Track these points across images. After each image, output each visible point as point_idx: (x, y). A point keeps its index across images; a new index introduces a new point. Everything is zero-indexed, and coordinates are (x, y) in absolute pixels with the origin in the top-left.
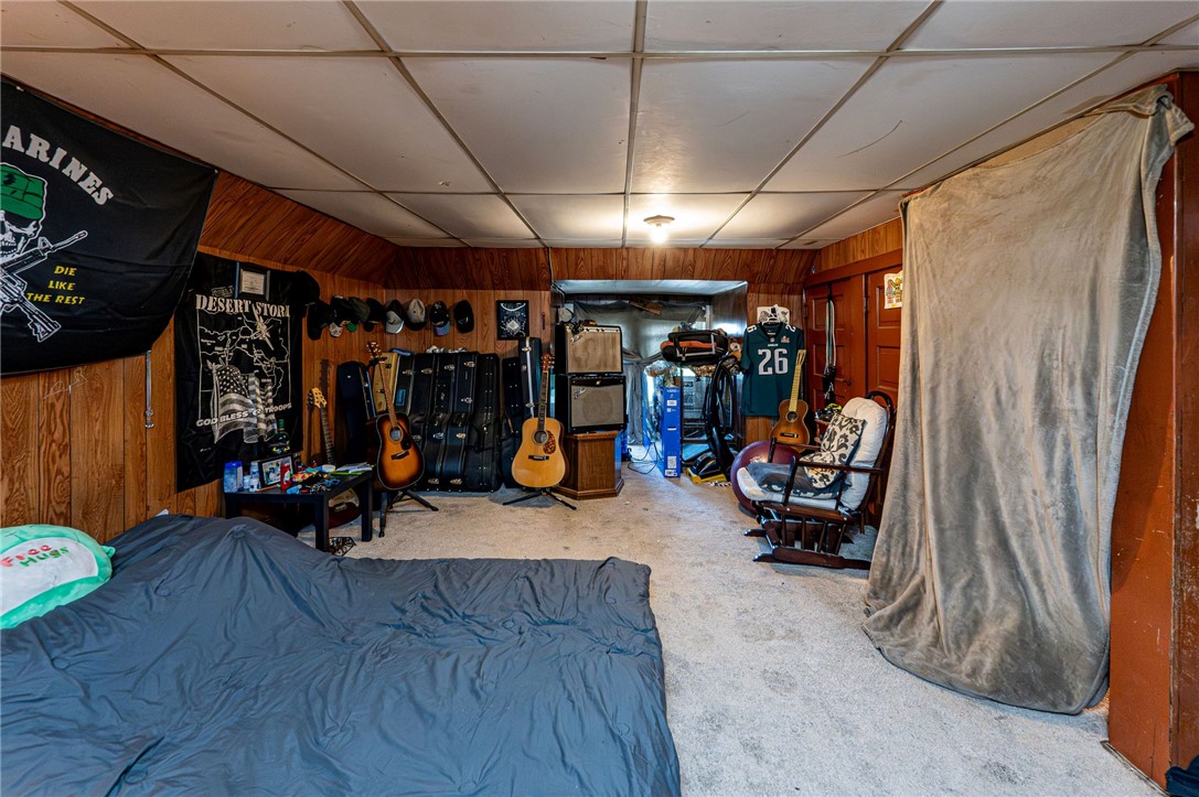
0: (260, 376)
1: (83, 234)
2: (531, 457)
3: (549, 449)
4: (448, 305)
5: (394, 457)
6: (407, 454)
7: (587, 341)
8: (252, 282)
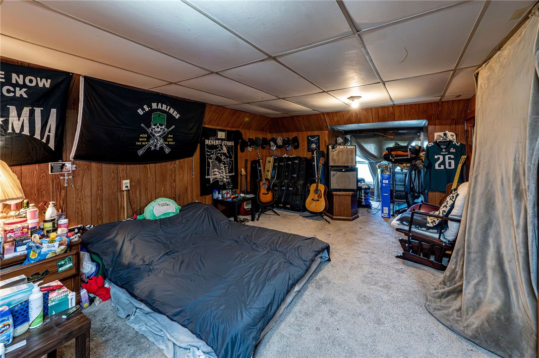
0: (224, 164)
1: (174, 126)
2: (313, 199)
3: (320, 197)
4: (291, 138)
5: (263, 194)
6: (268, 193)
7: (339, 152)
8: (221, 135)
